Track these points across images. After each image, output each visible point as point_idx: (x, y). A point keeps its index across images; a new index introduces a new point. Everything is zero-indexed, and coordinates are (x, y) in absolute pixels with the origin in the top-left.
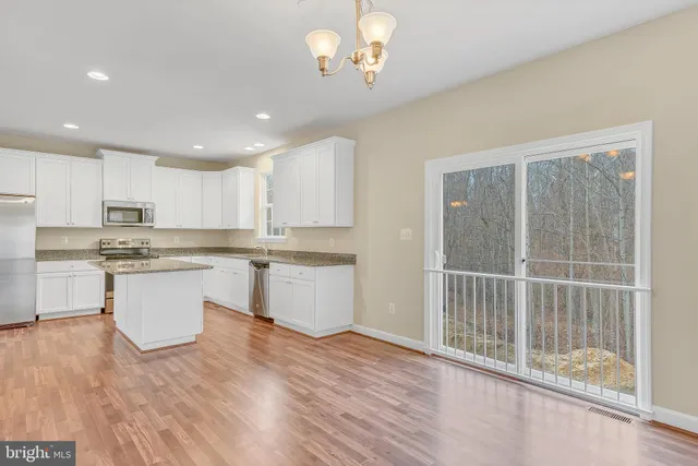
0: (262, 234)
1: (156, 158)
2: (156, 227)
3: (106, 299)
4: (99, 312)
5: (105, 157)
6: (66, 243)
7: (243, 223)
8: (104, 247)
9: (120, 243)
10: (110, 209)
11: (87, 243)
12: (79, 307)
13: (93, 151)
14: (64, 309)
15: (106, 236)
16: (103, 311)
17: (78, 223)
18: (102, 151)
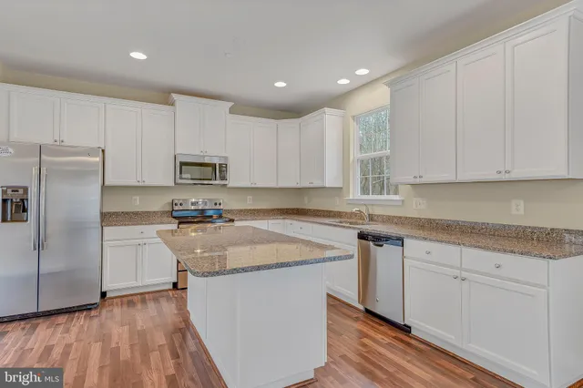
0: (355, 193)
1: (231, 104)
2: (230, 185)
3: (178, 271)
4: (171, 287)
5: (177, 103)
6: (137, 203)
7: (331, 179)
8: (176, 208)
9: (192, 204)
10: (182, 164)
11: (158, 204)
12: (148, 281)
13: (164, 95)
14: (133, 284)
15: (178, 196)
16: (175, 285)
17: (149, 181)
18: (174, 95)
